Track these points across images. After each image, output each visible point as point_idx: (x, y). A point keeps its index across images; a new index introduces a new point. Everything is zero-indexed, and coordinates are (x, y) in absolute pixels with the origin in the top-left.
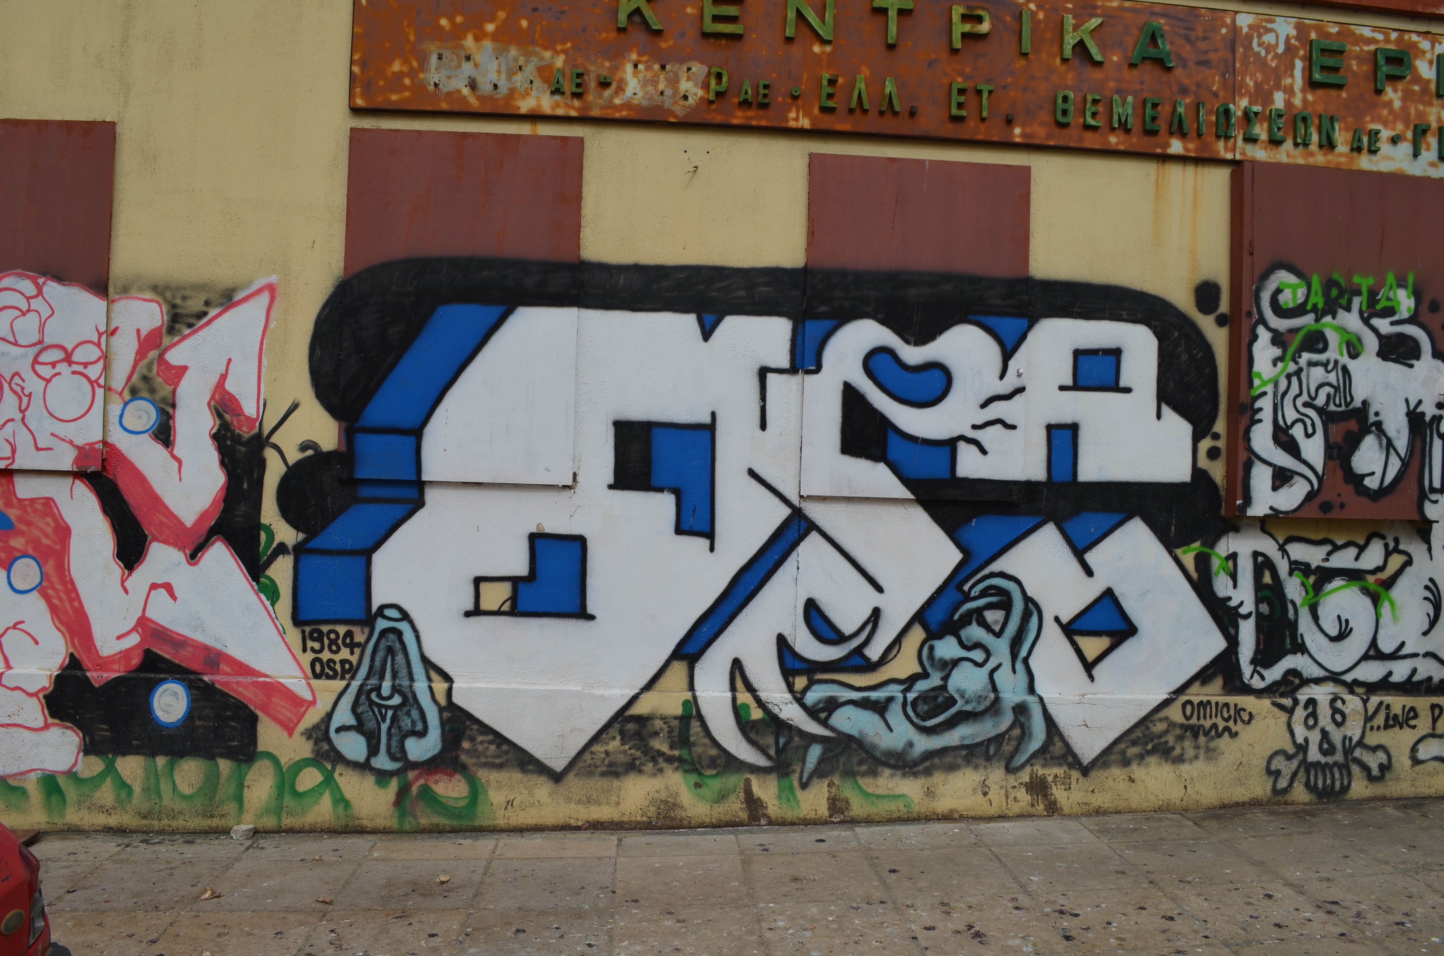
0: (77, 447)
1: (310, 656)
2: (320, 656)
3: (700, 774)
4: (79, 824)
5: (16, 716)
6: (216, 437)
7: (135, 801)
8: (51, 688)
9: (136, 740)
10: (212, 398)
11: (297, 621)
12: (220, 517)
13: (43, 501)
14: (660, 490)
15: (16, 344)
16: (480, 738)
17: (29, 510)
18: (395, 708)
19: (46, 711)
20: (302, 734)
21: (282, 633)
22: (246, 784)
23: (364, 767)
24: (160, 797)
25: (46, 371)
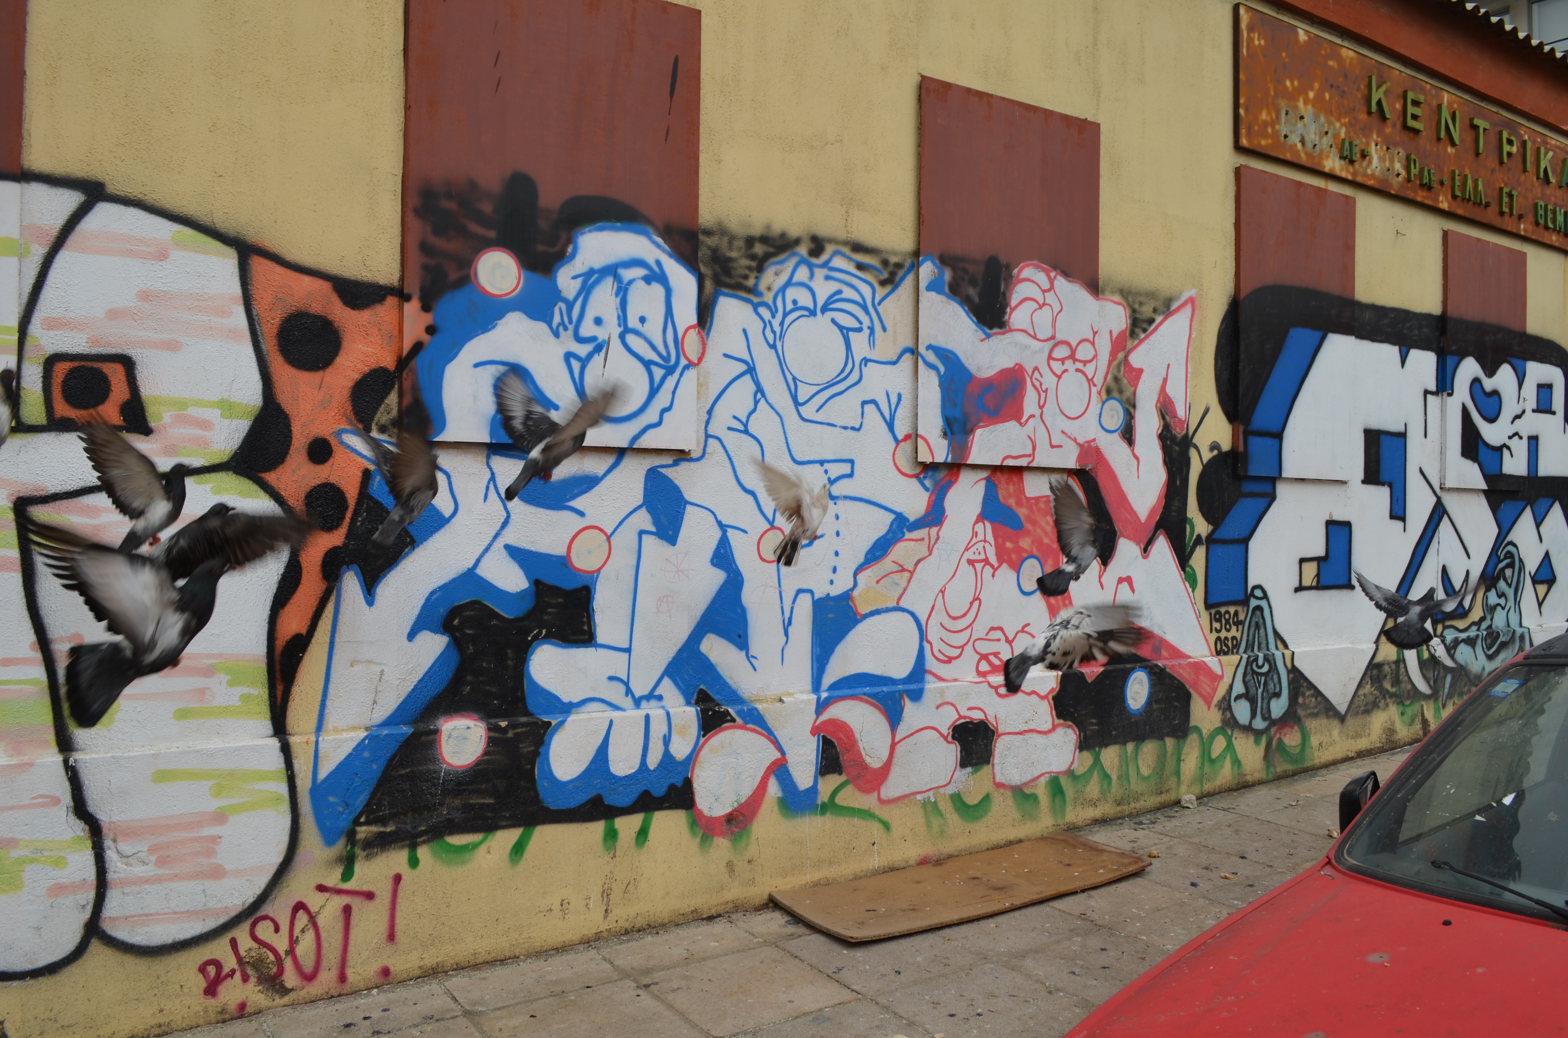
0: (1078, 444)
1: (1215, 635)
2: (1220, 635)
3: (1404, 705)
4: (1075, 821)
5: (1031, 722)
6: (1162, 437)
7: (1113, 790)
8: (1058, 689)
9: (1115, 730)
10: (1158, 401)
11: (1208, 606)
12: (1162, 513)
13: (1045, 499)
14: (1383, 484)
15: (1035, 337)
16: (1308, 693)
17: (1035, 508)
18: (1266, 674)
19: (1054, 713)
20: (1216, 706)
21: (1198, 617)
22: (1182, 759)
23: (1248, 729)
24: (1129, 782)
25: (1057, 367)
